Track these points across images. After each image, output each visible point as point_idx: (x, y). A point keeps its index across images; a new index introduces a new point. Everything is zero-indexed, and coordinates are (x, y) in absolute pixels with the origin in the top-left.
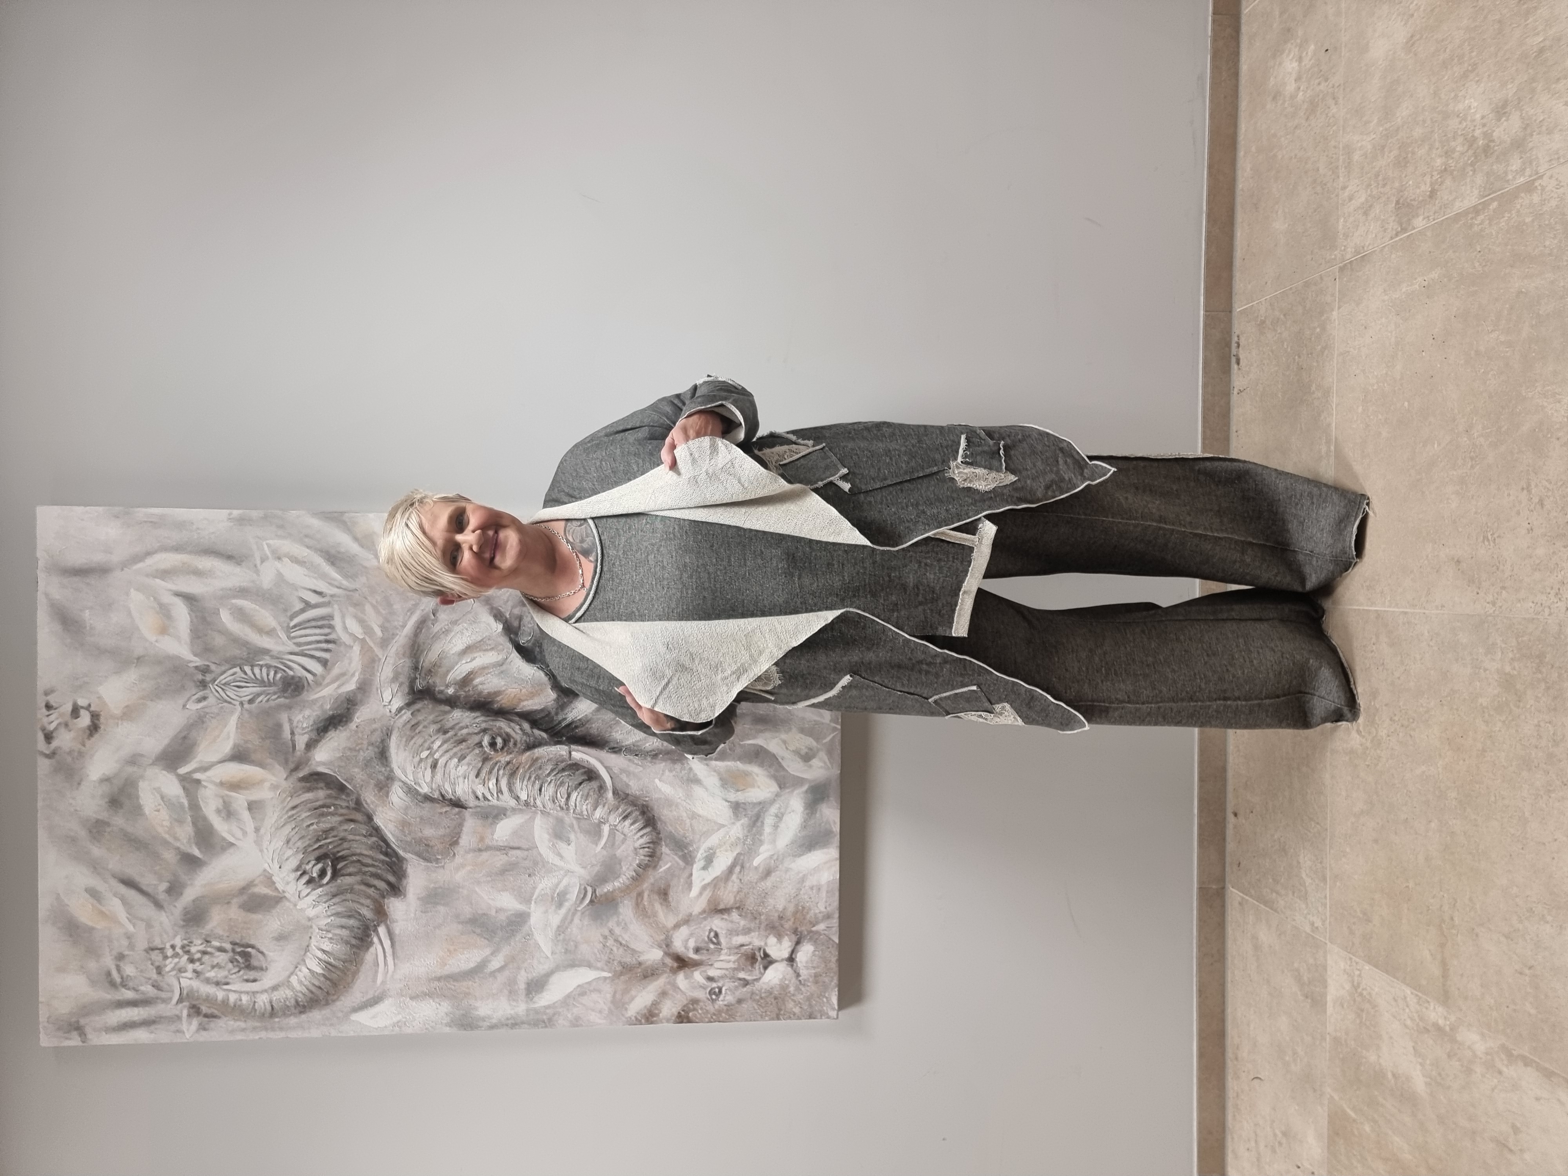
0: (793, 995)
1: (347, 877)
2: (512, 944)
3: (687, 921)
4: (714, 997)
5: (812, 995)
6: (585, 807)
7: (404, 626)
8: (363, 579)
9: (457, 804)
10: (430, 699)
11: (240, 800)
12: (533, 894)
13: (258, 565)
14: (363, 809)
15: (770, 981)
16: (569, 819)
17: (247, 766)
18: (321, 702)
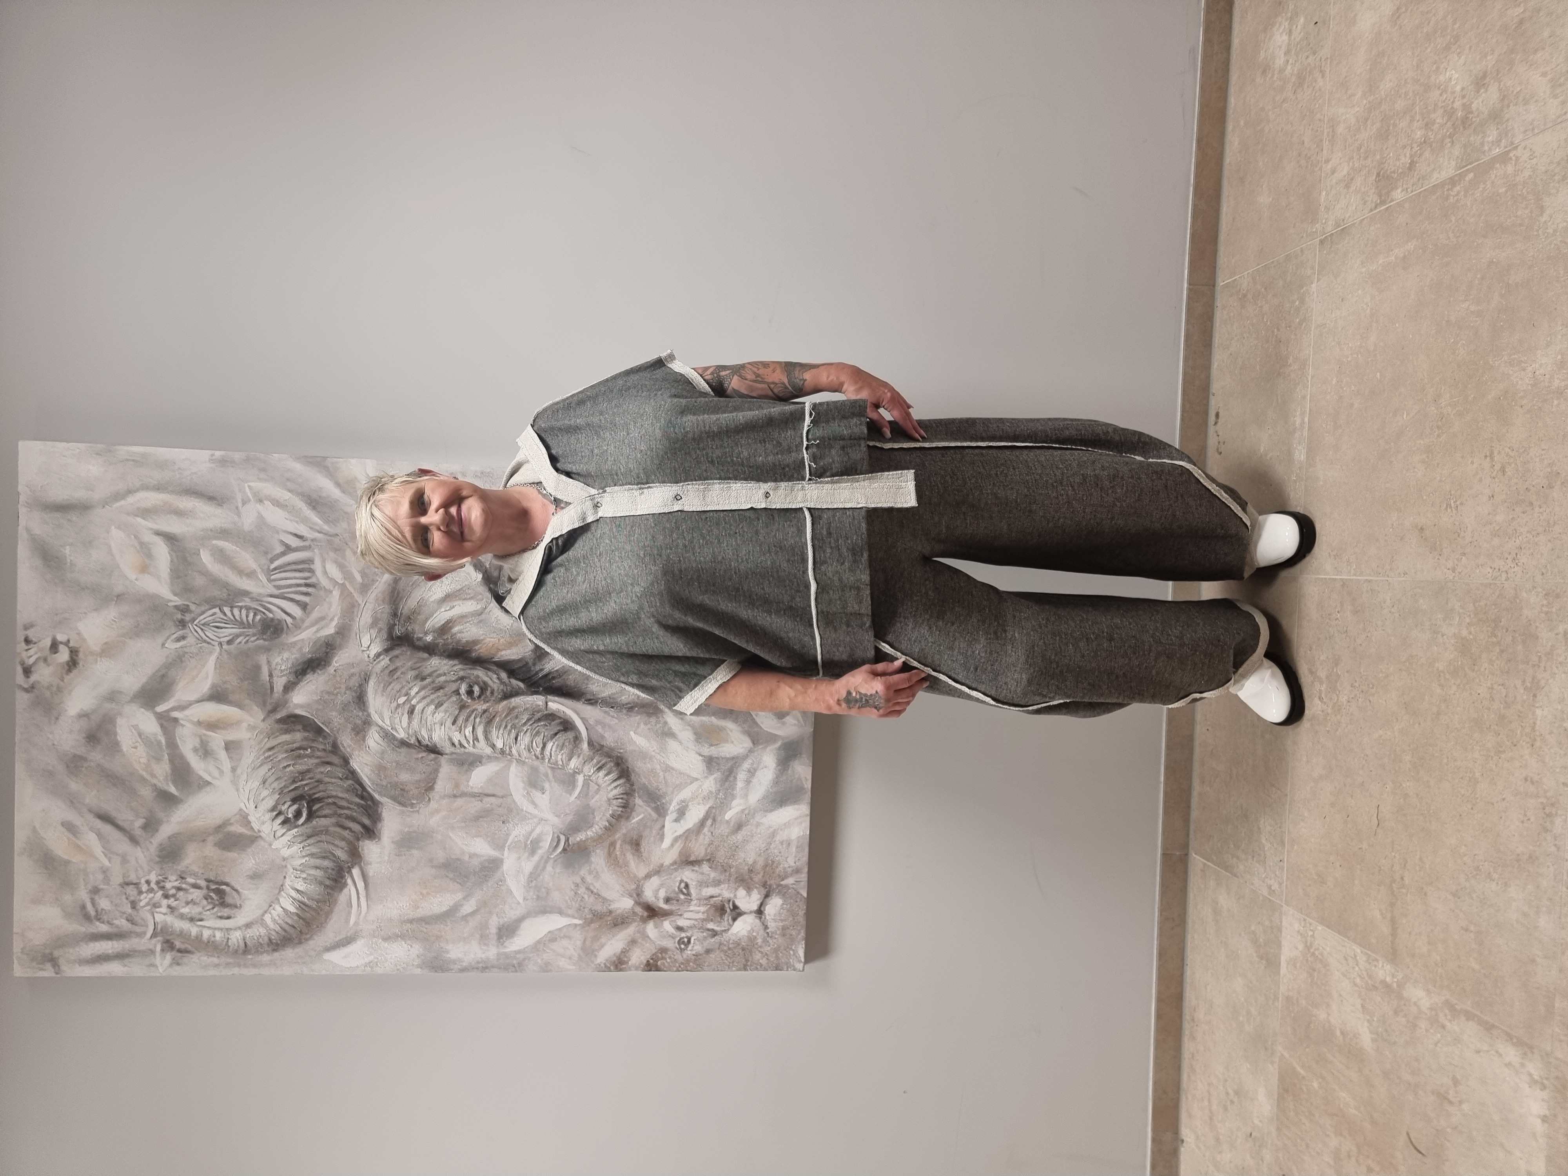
0: (761, 947)
1: (322, 819)
2: (485, 889)
3: (658, 872)
4: (683, 946)
5: (779, 947)
6: (560, 757)
8: (344, 525)
9: (434, 750)
10: (409, 646)
11: (217, 740)
12: (506, 841)
13: (240, 508)
14: (339, 753)
15: (738, 932)
16: (544, 768)
17: (225, 706)
18: (299, 646)
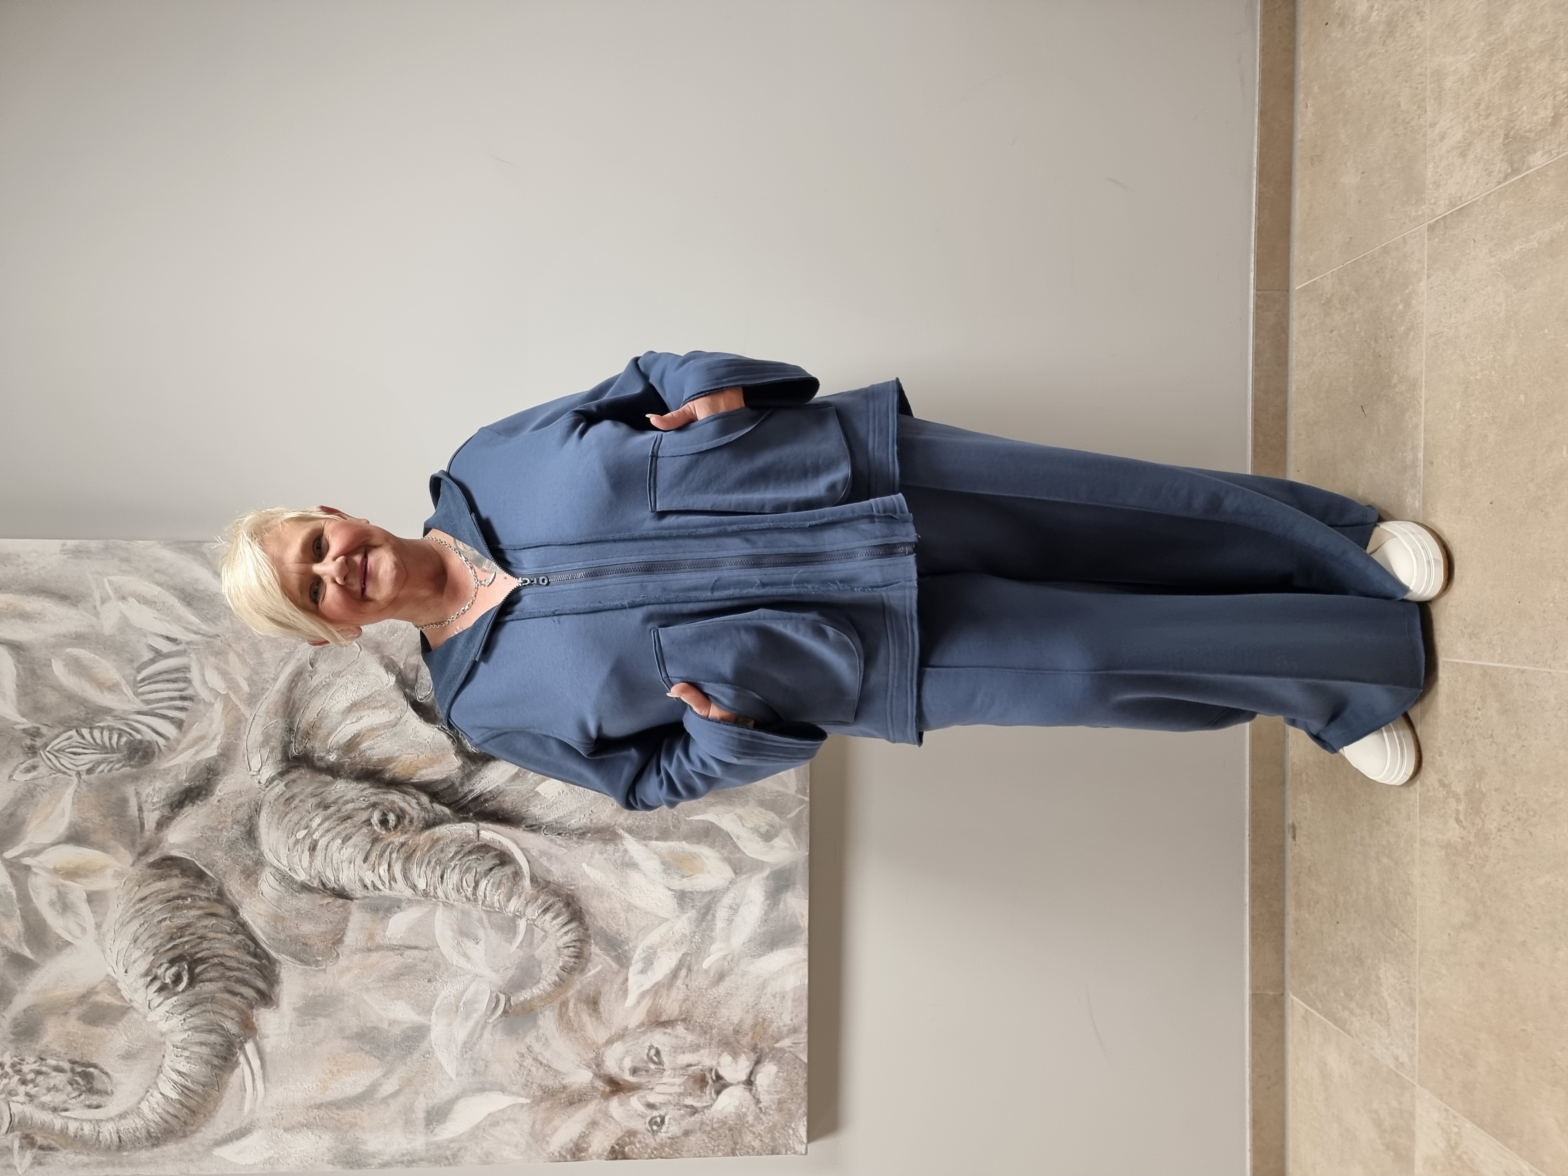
0: (752, 1126)
1: (207, 984)
2: (408, 1063)
3: (621, 1036)
4: (655, 1128)
5: (775, 1125)
6: (496, 898)
7: (275, 680)
8: (226, 623)
9: (341, 894)
10: (308, 767)
11: (78, 890)
12: (434, 1003)
13: (99, 608)
14: (226, 901)
15: (723, 1108)
16: (477, 912)
17: (86, 849)
18: (175, 772)
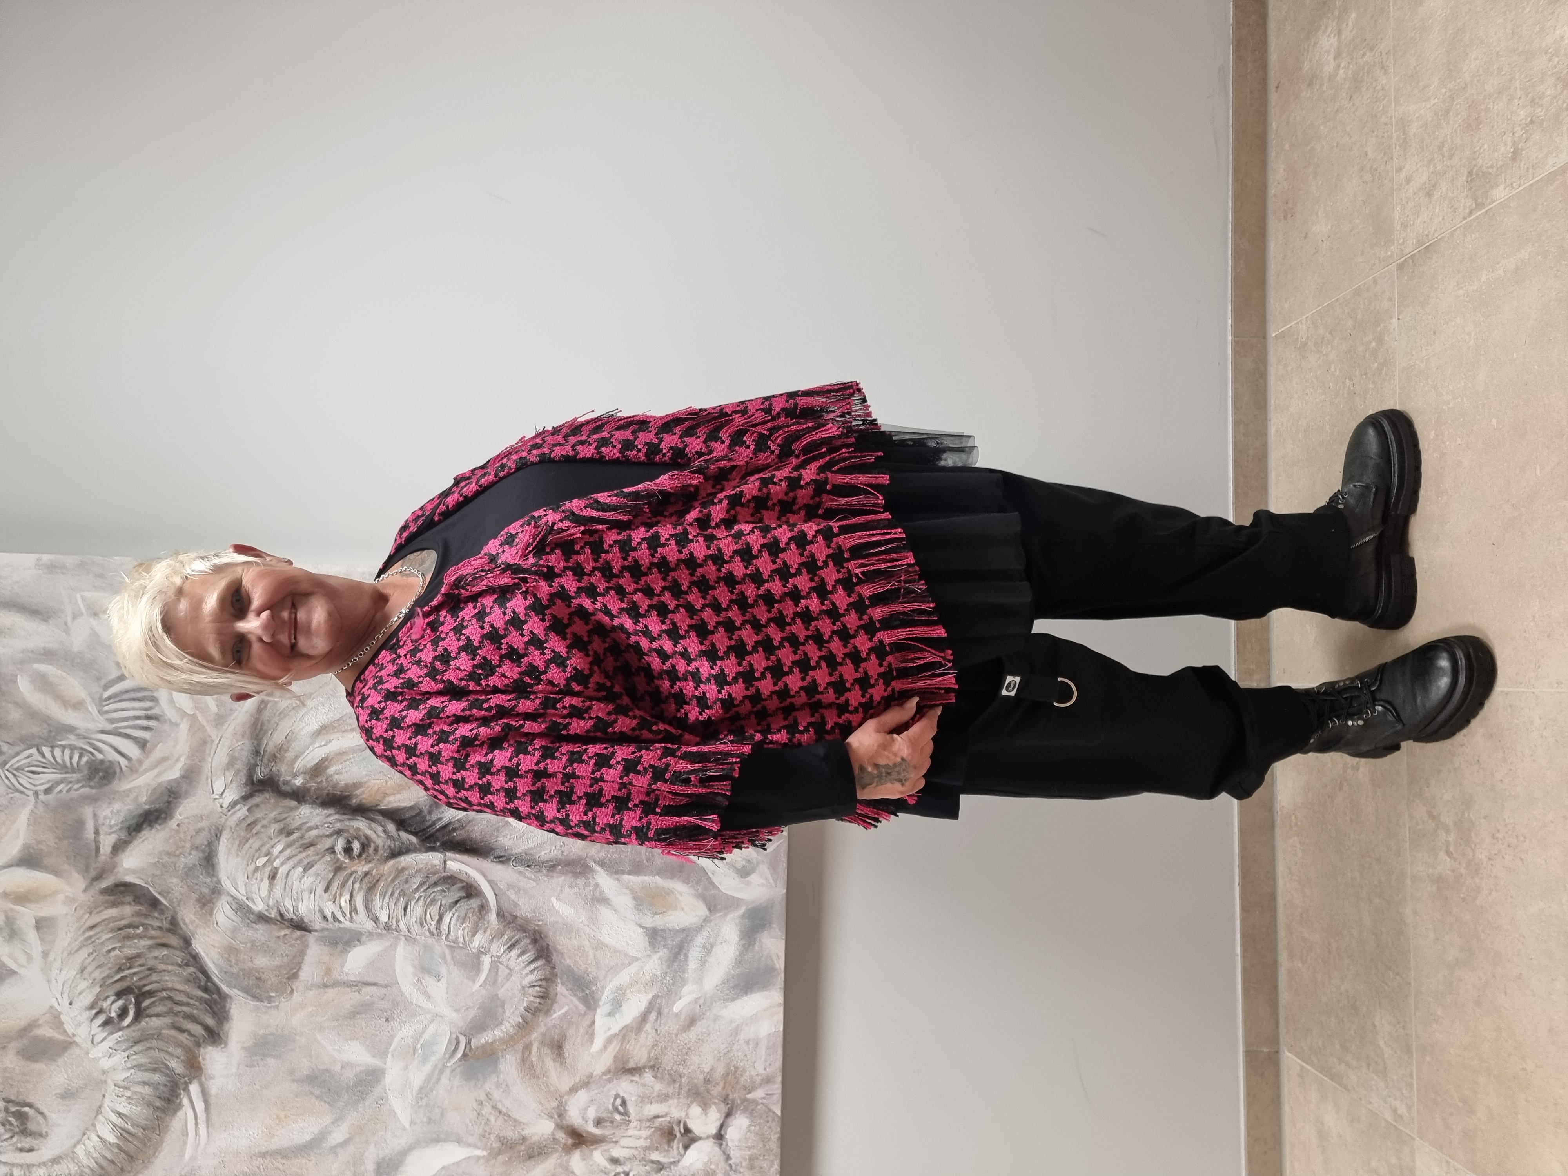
1: (154, 1019)
2: (360, 1109)
3: (586, 1083)
6: (460, 932)
9: (300, 926)
10: (273, 792)
11: (26, 916)
12: (390, 1044)
13: (69, 623)
14: (179, 931)
15: (692, 1165)
16: (440, 947)
17: (38, 873)
18: (135, 794)
